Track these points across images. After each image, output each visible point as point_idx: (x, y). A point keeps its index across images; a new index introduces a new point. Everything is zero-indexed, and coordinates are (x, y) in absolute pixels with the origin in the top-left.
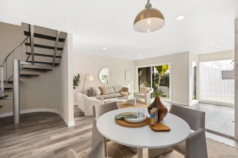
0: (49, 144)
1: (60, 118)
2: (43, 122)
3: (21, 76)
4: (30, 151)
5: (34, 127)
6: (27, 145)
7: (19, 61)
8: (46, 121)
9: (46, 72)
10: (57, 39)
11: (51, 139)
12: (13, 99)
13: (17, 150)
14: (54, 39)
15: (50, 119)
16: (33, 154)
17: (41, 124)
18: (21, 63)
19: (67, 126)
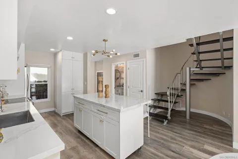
0: (200, 150)
1: (230, 133)
2: (208, 127)
3: (191, 80)
4: (184, 145)
5: (198, 128)
6: (184, 139)
7: (190, 68)
8: (211, 128)
9: (218, 76)
10: (221, 40)
11: (204, 148)
12: (186, 98)
13: (177, 138)
14: (218, 41)
15: (216, 128)
16: (184, 148)
17: (205, 128)
18: (191, 69)
19: (232, 146)
